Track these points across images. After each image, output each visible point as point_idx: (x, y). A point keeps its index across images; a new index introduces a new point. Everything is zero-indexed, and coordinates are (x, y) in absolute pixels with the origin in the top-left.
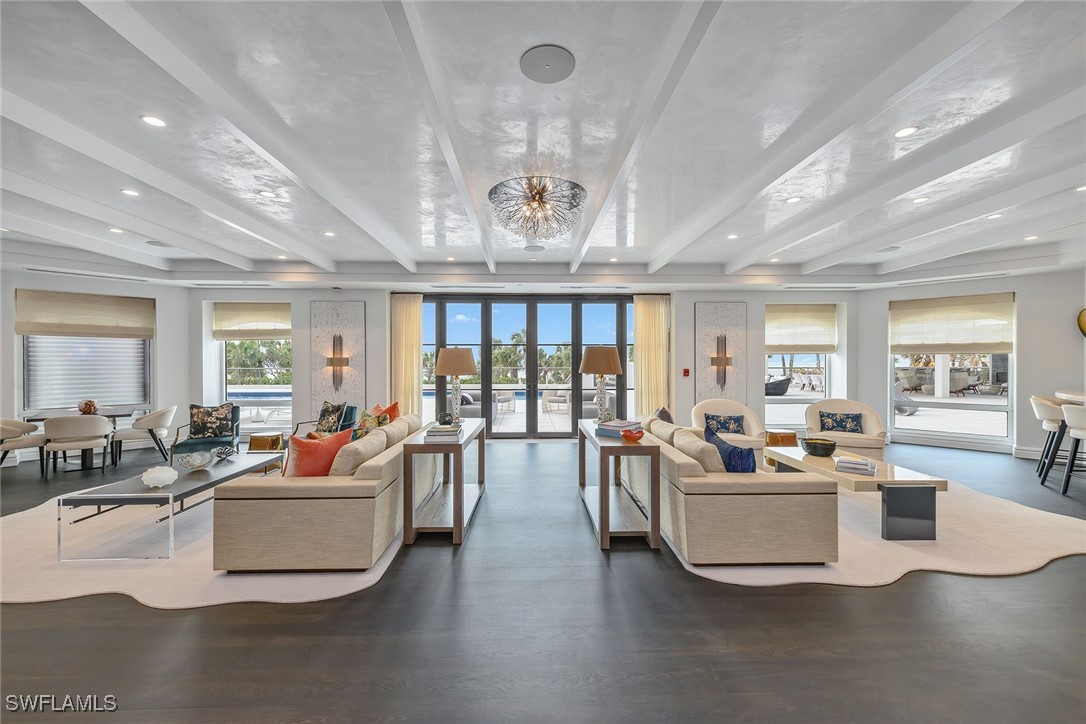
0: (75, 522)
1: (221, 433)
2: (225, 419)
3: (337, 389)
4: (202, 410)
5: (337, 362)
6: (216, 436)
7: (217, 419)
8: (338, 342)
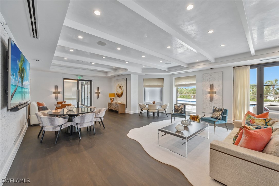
0: (162, 136)
1: (182, 113)
2: (183, 109)
3: (211, 102)
4: (177, 106)
5: (211, 93)
6: (181, 113)
7: (181, 108)
8: (212, 86)
